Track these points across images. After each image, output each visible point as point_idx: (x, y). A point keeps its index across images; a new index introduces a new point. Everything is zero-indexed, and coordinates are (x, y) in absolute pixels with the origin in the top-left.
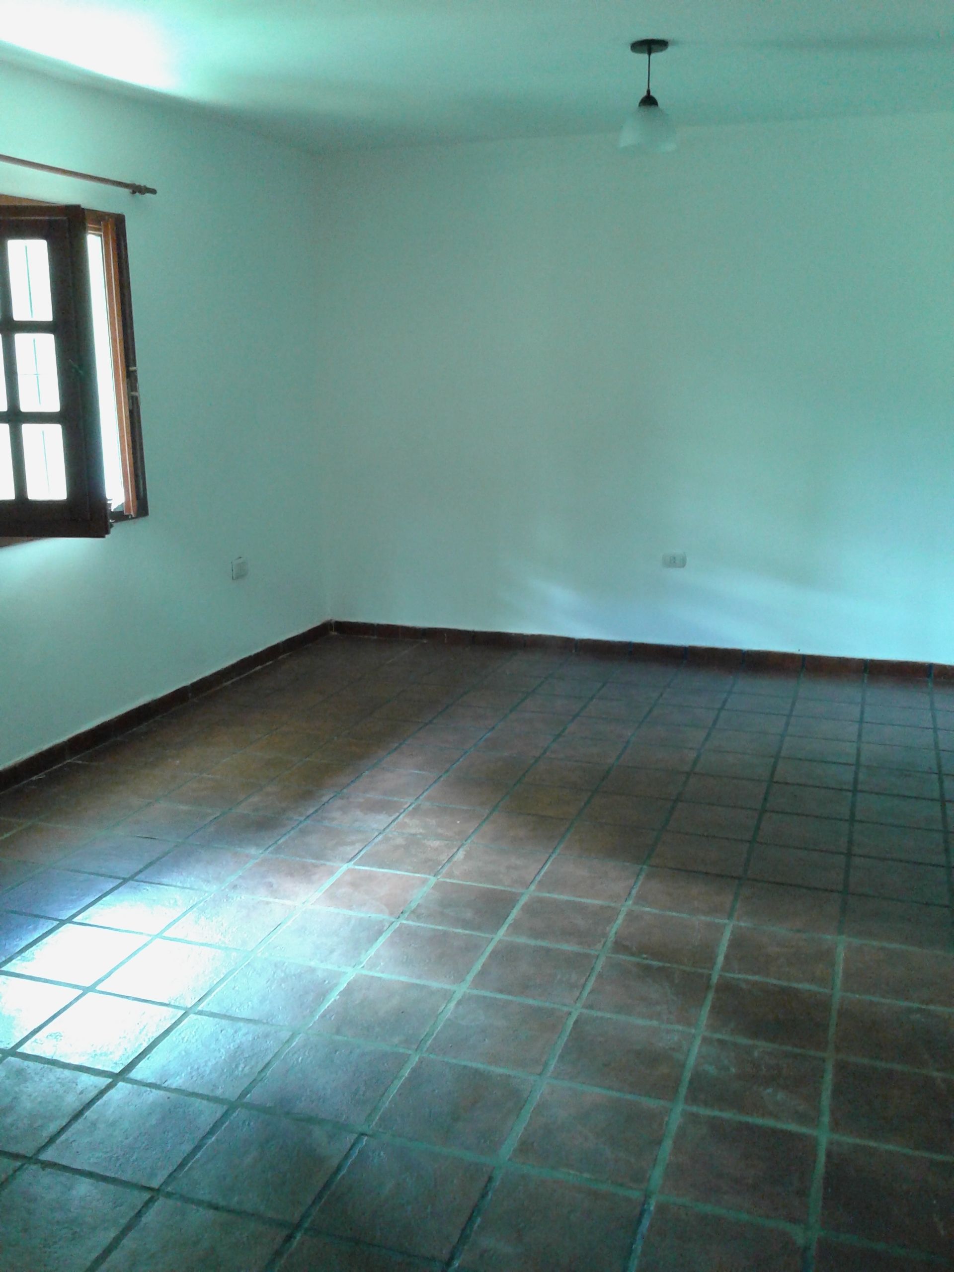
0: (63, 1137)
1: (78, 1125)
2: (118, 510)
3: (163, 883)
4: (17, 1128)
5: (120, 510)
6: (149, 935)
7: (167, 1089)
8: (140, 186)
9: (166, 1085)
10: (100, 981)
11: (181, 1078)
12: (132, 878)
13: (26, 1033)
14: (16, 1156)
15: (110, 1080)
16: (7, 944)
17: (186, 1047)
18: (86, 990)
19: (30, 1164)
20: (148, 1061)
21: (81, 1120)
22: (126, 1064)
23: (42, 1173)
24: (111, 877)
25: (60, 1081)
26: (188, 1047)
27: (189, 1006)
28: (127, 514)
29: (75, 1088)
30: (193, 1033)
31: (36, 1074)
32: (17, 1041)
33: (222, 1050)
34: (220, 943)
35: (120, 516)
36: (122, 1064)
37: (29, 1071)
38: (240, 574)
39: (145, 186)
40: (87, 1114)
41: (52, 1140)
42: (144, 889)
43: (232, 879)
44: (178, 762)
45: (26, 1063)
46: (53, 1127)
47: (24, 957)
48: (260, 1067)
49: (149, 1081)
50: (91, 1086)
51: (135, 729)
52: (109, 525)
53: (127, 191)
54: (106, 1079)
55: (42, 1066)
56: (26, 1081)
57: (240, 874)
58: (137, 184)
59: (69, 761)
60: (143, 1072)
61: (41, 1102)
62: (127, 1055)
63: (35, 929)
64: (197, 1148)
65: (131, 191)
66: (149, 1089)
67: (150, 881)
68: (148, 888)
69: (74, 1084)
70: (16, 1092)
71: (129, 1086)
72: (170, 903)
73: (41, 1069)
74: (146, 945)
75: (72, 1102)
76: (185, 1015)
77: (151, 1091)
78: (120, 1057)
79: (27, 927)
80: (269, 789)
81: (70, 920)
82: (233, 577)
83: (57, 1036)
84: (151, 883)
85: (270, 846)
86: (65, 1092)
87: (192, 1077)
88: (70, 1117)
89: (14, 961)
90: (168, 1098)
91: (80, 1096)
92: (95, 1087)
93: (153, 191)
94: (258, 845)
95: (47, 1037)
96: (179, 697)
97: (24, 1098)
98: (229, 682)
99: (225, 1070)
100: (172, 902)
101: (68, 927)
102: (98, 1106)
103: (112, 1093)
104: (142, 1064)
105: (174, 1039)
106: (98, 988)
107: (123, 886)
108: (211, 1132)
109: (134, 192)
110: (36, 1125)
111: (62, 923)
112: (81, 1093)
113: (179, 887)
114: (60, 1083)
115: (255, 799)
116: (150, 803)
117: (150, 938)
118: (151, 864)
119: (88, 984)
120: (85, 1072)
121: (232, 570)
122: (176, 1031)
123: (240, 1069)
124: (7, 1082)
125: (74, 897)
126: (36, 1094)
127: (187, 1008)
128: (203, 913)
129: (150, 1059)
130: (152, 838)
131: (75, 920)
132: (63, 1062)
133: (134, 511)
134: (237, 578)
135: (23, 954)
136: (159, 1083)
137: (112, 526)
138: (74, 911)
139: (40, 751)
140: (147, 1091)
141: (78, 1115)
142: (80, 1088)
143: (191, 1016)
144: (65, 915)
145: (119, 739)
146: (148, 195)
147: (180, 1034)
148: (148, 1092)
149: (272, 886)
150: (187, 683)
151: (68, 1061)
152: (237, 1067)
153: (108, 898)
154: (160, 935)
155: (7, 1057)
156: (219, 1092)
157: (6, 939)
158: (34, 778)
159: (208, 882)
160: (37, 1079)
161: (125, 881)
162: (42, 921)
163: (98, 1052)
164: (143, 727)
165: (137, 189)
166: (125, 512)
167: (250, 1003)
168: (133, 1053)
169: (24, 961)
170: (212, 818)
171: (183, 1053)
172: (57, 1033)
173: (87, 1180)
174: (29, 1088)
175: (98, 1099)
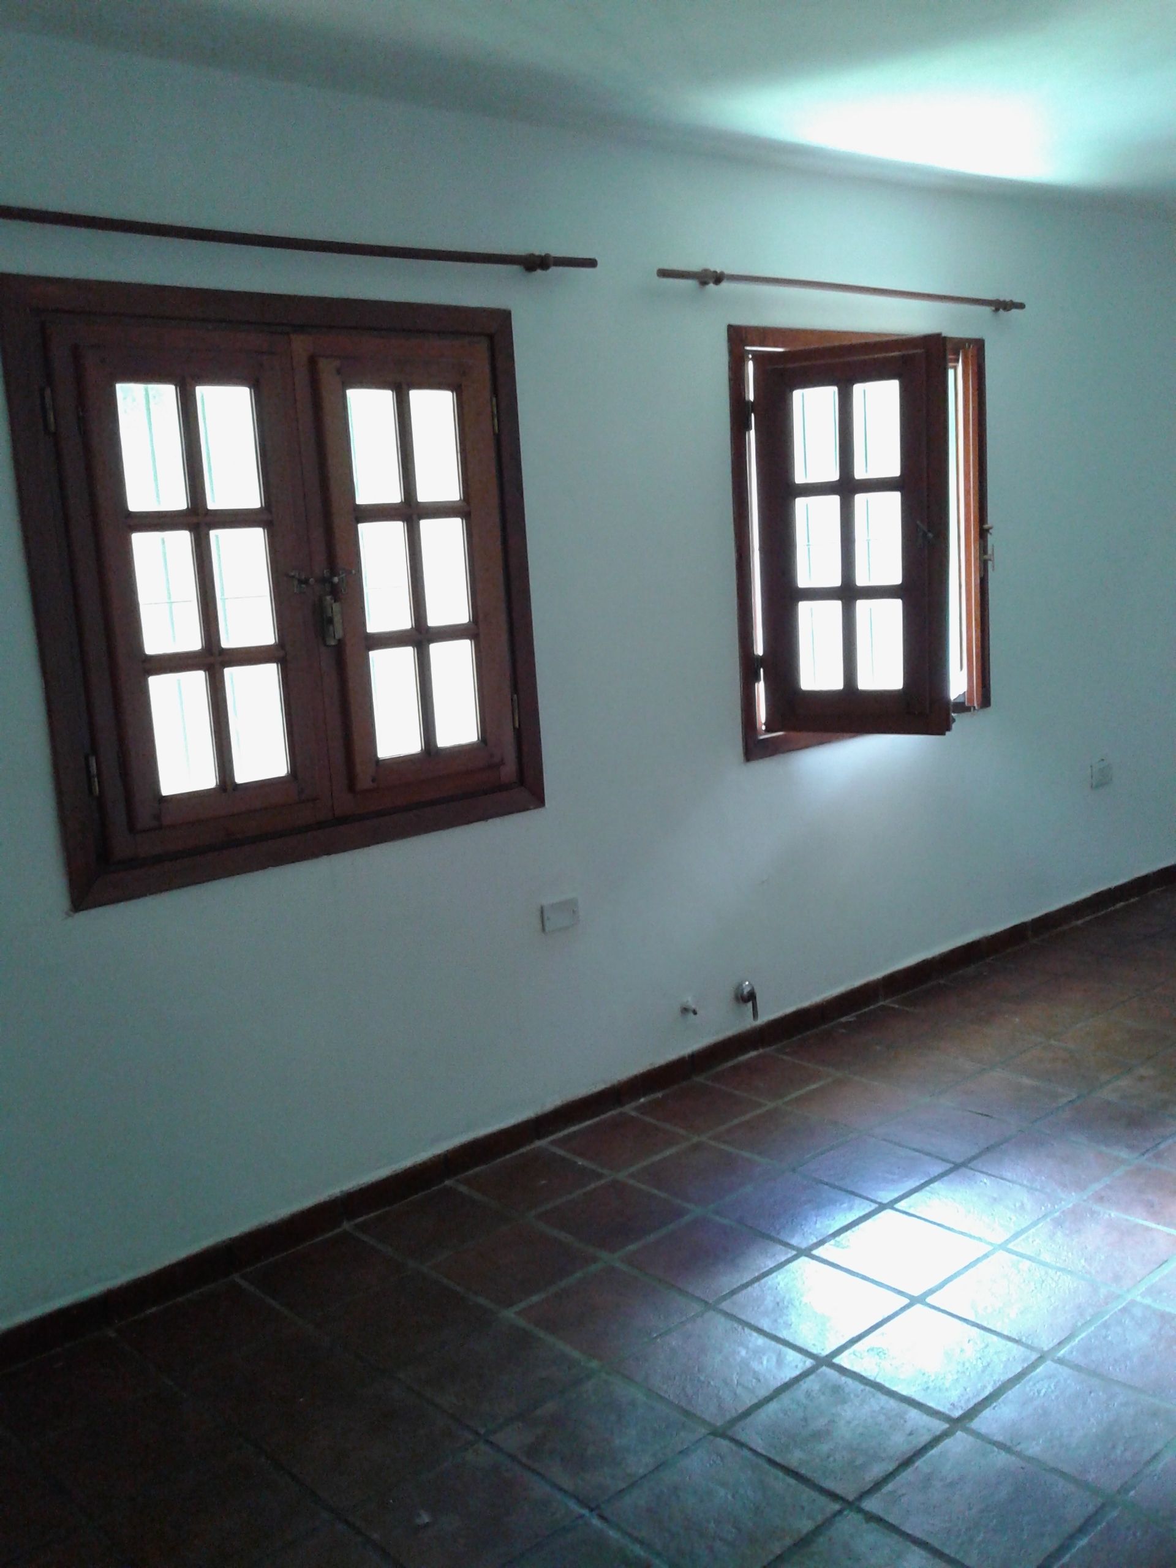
0: (890, 1487)
1: (908, 1475)
2: (958, 701)
3: (1004, 1177)
4: (835, 1460)
5: (961, 700)
6: (991, 1244)
7: (1018, 1454)
8: (1004, 302)
9: (1018, 1448)
10: (931, 1292)
11: (1037, 1444)
12: (964, 1164)
13: (843, 1342)
14: (834, 1496)
15: (946, 1426)
16: (818, 1222)
17: (1043, 1403)
18: (914, 1301)
19: (851, 1511)
20: (993, 1411)
21: (910, 1470)
22: (967, 1409)
23: (865, 1526)
24: (937, 1157)
25: (884, 1411)
26: (1046, 1404)
27: (1046, 1349)
28: (969, 705)
29: (903, 1425)
30: (1053, 1387)
31: (857, 1396)
32: (834, 1348)
33: (1092, 1420)
34: (1083, 1271)
35: (961, 707)
36: (962, 1408)
37: (847, 1390)
38: (1101, 780)
39: (1011, 301)
40: (919, 1463)
41: (878, 1485)
42: (981, 1181)
43: (1096, 1187)
44: (1017, 1020)
45: (844, 1379)
46: (877, 1470)
47: (839, 1242)
48: (1146, 1456)
49: (995, 1438)
50: (924, 1427)
51: (961, 972)
52: (951, 719)
53: (987, 310)
54: (942, 1423)
55: (862, 1387)
56: (844, 1401)
57: (1108, 1183)
58: (1002, 299)
59: (882, 1003)
60: (988, 1422)
61: (862, 1434)
62: (967, 1397)
63: (851, 1208)
64: (1062, 1549)
65: (993, 308)
66: (996, 1449)
67: (989, 1172)
68: (985, 1180)
69: (902, 1421)
70: (833, 1414)
71: (971, 1439)
72: (1015, 1206)
73: (862, 1391)
74: (986, 1256)
75: (899, 1444)
76: (1042, 1359)
77: (999, 1453)
78: (959, 1397)
79: (841, 1204)
80: (1142, 1071)
81: (891, 1205)
82: (1092, 787)
83: (880, 1353)
84: (990, 1175)
85: (1148, 1151)
86: (891, 1427)
87: (1052, 1447)
88: (897, 1463)
89: (827, 1245)
90: (1022, 1468)
91: (910, 1437)
92: (929, 1430)
93: (1021, 306)
94: (1131, 1148)
95: (868, 1351)
96: (1016, 935)
97: (842, 1423)
98: (1079, 922)
99: (1098, 1449)
100: (1018, 1205)
101: (888, 1213)
102: (932, 1456)
103: (948, 1442)
104: (987, 1413)
105: (1028, 1389)
106: (929, 1300)
107: (955, 1172)
108: (1082, 1530)
109: (997, 310)
110: (858, 1463)
111: (882, 1207)
112: (911, 1434)
113: (1027, 1187)
114: (885, 1414)
115: (1124, 1083)
116: (984, 1069)
117: (990, 1248)
118: (988, 1149)
119: (916, 1293)
120: (915, 1408)
121: (1092, 777)
122: (1029, 1381)
123: (1119, 1452)
124: (822, 1398)
125: (896, 1177)
126: (856, 1422)
127: (1043, 1351)
128: (1060, 1227)
129: (996, 1408)
130: (987, 1116)
131: (898, 1206)
132: (887, 1388)
133: (977, 702)
134: (1097, 787)
135: (837, 1239)
136: (1009, 1444)
137: (954, 720)
138: (896, 1195)
139: (852, 987)
140: (994, 1452)
141: (907, 1462)
142: (909, 1427)
143: (1049, 1362)
144: (886, 1196)
145: (942, 982)
146: (1014, 312)
147: (1034, 1384)
148: (995, 1454)
149: (1152, 1206)
150: (1028, 918)
151: (894, 1389)
152: (1114, 1447)
153: (935, 1185)
154: (1003, 1247)
155: (822, 1366)
156: (1091, 1477)
157: (816, 1216)
158: (844, 1019)
159: (1065, 1186)
160: (857, 1402)
161: (956, 1167)
162: (858, 1201)
163: (931, 1385)
164: (971, 970)
165: (1001, 306)
166: (966, 704)
167: (1128, 1363)
168: (974, 1397)
169: (838, 1246)
170: (1065, 1100)
171: (1040, 1411)
172: (879, 1348)
173: (923, 1553)
174: (847, 1412)
175: (932, 1447)
